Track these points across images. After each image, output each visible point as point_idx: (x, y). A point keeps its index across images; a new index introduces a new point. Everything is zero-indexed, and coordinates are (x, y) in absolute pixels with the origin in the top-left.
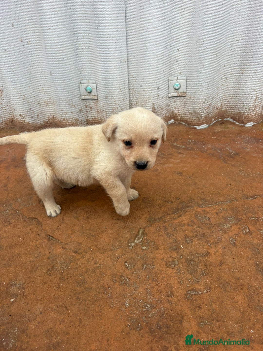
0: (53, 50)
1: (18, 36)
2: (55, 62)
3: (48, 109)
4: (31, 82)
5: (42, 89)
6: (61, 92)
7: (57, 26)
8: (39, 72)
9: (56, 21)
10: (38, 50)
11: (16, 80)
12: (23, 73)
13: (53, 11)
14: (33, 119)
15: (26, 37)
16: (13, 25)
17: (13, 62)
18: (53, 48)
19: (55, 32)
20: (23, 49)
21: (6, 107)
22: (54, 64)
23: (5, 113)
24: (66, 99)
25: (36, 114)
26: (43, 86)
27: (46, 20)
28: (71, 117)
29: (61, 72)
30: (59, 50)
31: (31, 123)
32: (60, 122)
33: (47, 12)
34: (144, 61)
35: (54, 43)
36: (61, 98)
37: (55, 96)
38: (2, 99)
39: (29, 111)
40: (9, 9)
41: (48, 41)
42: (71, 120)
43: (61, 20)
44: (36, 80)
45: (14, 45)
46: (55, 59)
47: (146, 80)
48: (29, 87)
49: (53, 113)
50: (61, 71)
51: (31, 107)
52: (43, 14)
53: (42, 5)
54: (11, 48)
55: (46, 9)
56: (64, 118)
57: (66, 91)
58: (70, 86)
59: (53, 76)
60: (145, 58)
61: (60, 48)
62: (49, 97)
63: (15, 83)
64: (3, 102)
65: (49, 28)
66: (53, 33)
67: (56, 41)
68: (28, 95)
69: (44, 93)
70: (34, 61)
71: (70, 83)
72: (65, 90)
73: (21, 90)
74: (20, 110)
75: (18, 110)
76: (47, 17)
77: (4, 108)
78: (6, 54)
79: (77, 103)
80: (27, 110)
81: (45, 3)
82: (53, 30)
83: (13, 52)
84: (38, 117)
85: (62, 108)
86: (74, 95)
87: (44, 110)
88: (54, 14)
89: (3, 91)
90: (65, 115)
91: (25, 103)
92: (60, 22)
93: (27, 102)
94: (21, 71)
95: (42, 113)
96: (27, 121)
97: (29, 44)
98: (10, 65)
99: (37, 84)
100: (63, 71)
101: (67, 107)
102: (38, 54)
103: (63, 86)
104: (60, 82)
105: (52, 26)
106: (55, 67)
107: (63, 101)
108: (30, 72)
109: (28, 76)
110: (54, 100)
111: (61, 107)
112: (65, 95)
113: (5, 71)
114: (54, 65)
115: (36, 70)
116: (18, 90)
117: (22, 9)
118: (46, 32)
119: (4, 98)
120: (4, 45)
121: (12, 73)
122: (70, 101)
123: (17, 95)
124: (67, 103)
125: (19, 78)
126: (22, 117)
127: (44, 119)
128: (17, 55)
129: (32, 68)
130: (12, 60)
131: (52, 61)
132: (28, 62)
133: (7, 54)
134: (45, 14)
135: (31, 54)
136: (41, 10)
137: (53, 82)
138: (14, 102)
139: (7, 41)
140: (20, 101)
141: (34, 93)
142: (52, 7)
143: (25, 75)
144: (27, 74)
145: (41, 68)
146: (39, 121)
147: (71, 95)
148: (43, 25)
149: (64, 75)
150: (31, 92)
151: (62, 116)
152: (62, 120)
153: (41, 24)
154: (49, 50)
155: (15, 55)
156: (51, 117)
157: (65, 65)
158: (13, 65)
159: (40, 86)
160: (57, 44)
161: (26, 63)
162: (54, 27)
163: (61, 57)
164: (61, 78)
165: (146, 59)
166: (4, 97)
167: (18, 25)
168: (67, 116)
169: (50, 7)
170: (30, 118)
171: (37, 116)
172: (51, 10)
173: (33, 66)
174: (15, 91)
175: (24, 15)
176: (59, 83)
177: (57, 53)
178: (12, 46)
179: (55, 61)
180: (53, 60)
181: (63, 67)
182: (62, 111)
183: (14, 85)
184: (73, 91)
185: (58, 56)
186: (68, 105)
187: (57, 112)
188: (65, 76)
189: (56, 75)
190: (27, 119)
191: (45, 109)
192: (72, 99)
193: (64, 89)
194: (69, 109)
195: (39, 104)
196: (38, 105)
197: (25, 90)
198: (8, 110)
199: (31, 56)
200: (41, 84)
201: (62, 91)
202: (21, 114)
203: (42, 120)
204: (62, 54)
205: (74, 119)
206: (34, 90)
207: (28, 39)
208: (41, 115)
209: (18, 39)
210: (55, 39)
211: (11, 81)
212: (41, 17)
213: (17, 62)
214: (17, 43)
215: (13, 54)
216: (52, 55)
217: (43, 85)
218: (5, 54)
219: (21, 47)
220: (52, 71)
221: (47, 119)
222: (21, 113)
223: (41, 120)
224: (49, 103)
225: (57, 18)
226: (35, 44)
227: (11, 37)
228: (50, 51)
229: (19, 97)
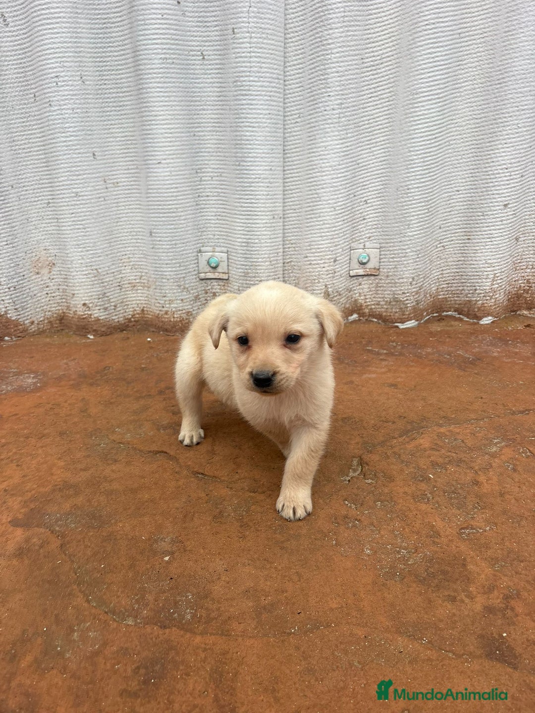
0: (162, 195)
1: (100, 172)
2: (161, 215)
3: (135, 295)
4: (111, 248)
5: (128, 260)
6: (167, 264)
7: (172, 159)
8: (127, 232)
9: (172, 152)
10: (130, 197)
11: (87, 243)
12: (100, 232)
13: (169, 138)
14: (107, 313)
15: (113, 175)
16: (94, 155)
17: (88, 213)
18: (161, 193)
19: (168, 167)
20: (105, 194)
21: (54, 292)
22: (159, 217)
23: (51, 302)
24: (174, 276)
25: (112, 304)
26: (130, 256)
27: (156, 149)
28: (181, 308)
29: (170, 231)
30: (172, 196)
31: (102, 320)
32: (157, 317)
33: (159, 138)
34: (313, 216)
35: (165, 185)
36: (166, 275)
37: (152, 272)
38: (50, 278)
39: (102, 298)
40: (92, 131)
41: (155, 181)
42: (179, 313)
43: (181, 152)
44: (120, 244)
45: (93, 186)
46: (162, 209)
47: (316, 247)
48: (107, 255)
49: (144, 302)
50: (171, 229)
51: (106, 291)
52: (151, 141)
53: (152, 127)
54: (86, 191)
55: (157, 134)
56: (166, 309)
57: (175, 263)
58: (183, 255)
59: (155, 237)
60: (315, 211)
61: (174, 192)
62: (140, 274)
63: (84, 248)
64: (51, 284)
65: (159, 161)
66: (165, 170)
67: (168, 182)
68: (104, 269)
69: (130, 267)
70: (120, 214)
71: (183, 250)
72: (174, 261)
73: (93, 260)
74: (86, 295)
75: (80, 295)
76: (157, 145)
77: (51, 293)
78: (77, 201)
79: (192, 284)
80: (99, 295)
81: (157, 125)
82: (166, 166)
83: (90, 197)
84: (115, 309)
85: (165, 293)
86: (188, 271)
87: (127, 298)
88: (170, 142)
89: (54, 264)
90: (170, 304)
91: (96, 282)
92: (178, 154)
93: (100, 281)
94: (97, 228)
95: (122, 302)
96: (96, 315)
97: (116, 187)
98: (80, 218)
99: (120, 252)
100: (175, 229)
101: (175, 291)
102: (128, 203)
103: (172, 254)
104: (168, 246)
105: (165, 159)
106: (161, 223)
107: (168, 279)
108: (112, 231)
109: (107, 238)
110: (150, 279)
111: (163, 291)
112: (174, 269)
113: (69, 228)
114: (159, 219)
115: (122, 229)
116: (88, 260)
117: (112, 133)
118: (152, 168)
119: (55, 277)
120: (76, 186)
121: (83, 232)
122: (182, 279)
123: (84, 269)
124: (175, 284)
125: (92, 241)
126: (88, 307)
127: (125, 314)
128: (94, 203)
129: (115, 224)
130: (85, 210)
131: (157, 213)
132: (110, 216)
133: (79, 201)
134: (156, 140)
135: (117, 203)
136: (149, 134)
137: (153, 248)
138: (76, 281)
139: (83, 179)
140: (89, 280)
141: (114, 267)
142: (168, 131)
143: (103, 235)
144: (106, 234)
145: (131, 226)
146: (117, 317)
147: (184, 270)
148: (149, 158)
149: (176, 236)
150: (109, 264)
151: (163, 307)
152: (163, 313)
153: (145, 156)
154: (153, 195)
155: (91, 203)
156: (138, 310)
157: (178, 220)
158: (85, 218)
159: (126, 255)
160: (169, 186)
161: (106, 216)
162: (168, 161)
163: (173, 206)
164: (169, 241)
165: (317, 214)
166: (54, 275)
167: (102, 156)
168: (172, 305)
169: (164, 131)
170: (102, 310)
171: (113, 307)
172: (166, 135)
173: (117, 222)
174: (83, 261)
175: (113, 141)
176: (165, 249)
177: (167, 201)
178: (89, 188)
179: (161, 213)
180: (159, 211)
181: (174, 222)
182: (165, 296)
183: (82, 252)
184: (187, 263)
185: (169, 205)
186: (177, 287)
187: (153, 301)
188: (176, 238)
189: (160, 235)
190: (95, 312)
191: (129, 296)
192: (184, 277)
193: (172, 260)
194: (177, 294)
195: (119, 286)
196: (118, 288)
197: (100, 261)
198: (58, 297)
199: (116, 207)
200: (128, 252)
201: (169, 262)
202: (87, 302)
203: (121, 315)
204: (175, 202)
205: (184, 311)
206: (114, 261)
207: (115, 179)
208: (120, 306)
209: (99, 177)
210: (166, 178)
211: (78, 245)
212: (146, 145)
213: (93, 215)
214: (98, 183)
215: (88, 201)
216: (158, 203)
217: (130, 254)
218: (74, 201)
219: (103, 191)
220: (154, 229)
221: (131, 313)
222: (86, 300)
223: (119, 314)
224: (138, 284)
225: (174, 148)
226: (127, 187)
227: (89, 174)
228: (155, 197)
229: (87, 272)
